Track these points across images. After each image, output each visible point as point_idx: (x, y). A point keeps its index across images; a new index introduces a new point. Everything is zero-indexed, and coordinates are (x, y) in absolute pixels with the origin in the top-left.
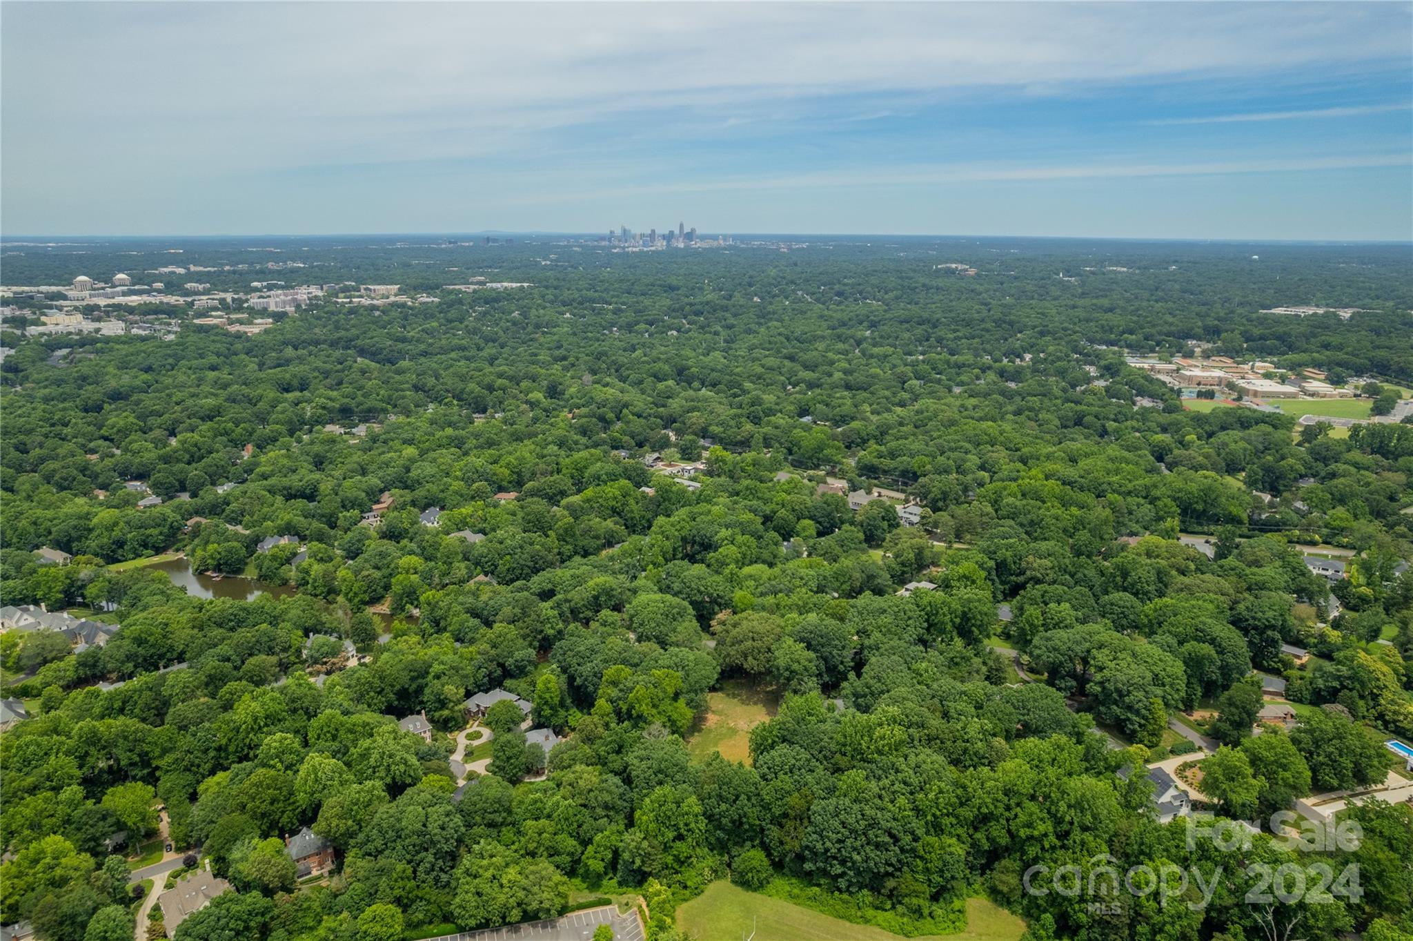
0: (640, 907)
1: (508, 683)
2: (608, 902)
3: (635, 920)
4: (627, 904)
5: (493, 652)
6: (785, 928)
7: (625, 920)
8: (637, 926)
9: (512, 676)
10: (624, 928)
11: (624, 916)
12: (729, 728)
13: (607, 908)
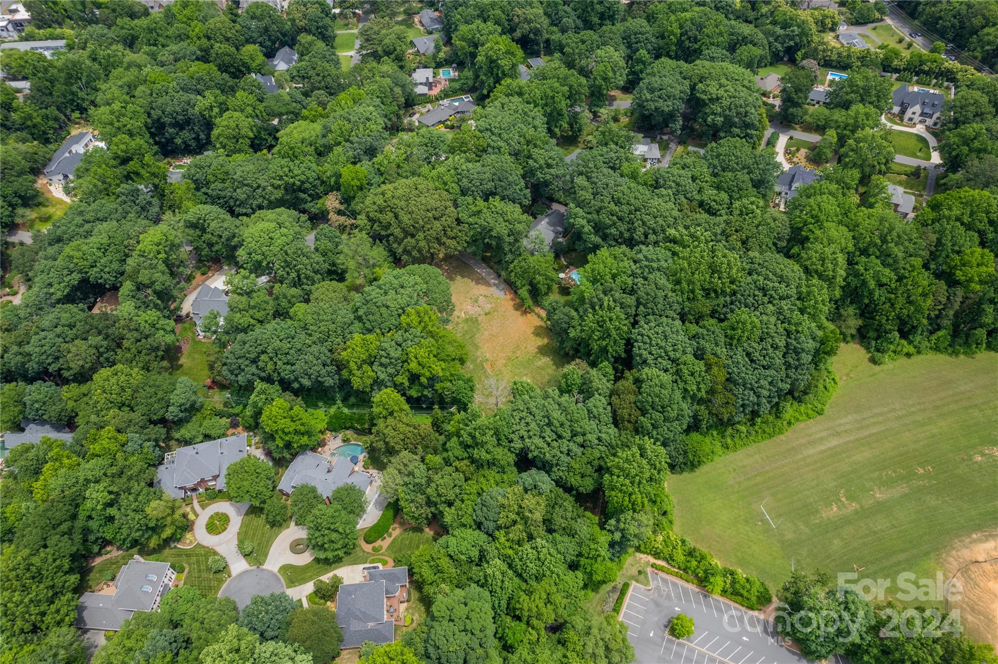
0: (653, 566)
1: (184, 432)
2: (626, 586)
3: (665, 581)
4: (640, 572)
5: (136, 416)
6: (759, 479)
7: (658, 588)
8: (675, 585)
9: (179, 423)
10: (668, 597)
11: (652, 585)
12: (466, 321)
13: (630, 592)
